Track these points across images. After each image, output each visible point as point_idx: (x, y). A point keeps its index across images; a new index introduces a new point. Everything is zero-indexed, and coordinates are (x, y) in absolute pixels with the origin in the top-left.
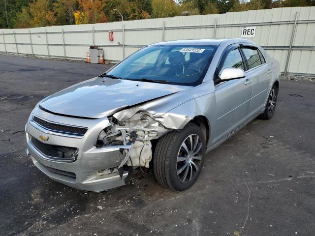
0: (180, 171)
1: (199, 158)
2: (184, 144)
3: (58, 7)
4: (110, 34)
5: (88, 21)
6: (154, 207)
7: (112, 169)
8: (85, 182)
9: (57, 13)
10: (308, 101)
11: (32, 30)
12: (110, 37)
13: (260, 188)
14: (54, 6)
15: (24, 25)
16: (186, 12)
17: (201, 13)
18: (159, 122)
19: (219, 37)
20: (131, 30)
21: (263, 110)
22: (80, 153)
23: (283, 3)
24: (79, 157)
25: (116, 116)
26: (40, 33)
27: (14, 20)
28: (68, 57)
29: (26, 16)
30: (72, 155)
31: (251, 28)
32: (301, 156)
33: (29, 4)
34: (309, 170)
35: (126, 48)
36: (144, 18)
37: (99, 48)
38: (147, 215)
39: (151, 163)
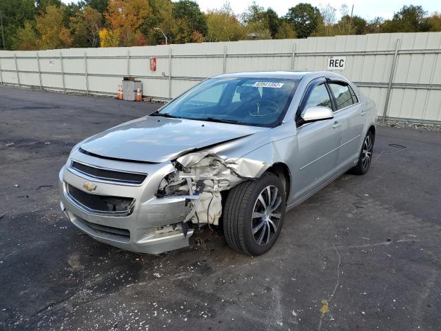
0: (256, 230)
1: (278, 216)
2: (260, 197)
3: (77, 23)
4: (152, 61)
5: (117, 42)
6: (224, 274)
7: (174, 225)
8: (140, 242)
9: (74, 30)
10: (413, 152)
11: (42, 53)
12: (151, 65)
13: (352, 253)
14: (70, 21)
15: (29, 46)
16: (253, 35)
17: (274, 37)
18: (230, 168)
19: (299, 70)
20: (180, 57)
21: (356, 162)
22: (137, 204)
23: (381, 26)
24: (135, 209)
25: (180, 160)
26: (52, 58)
27: (13, 39)
28: (91, 91)
29: (30, 34)
30: (126, 207)
31: (340, 58)
32: (402, 217)
33: (35, 16)
34: (411, 234)
35: (173, 81)
36: (196, 41)
37: (136, 79)
38: (217, 283)
39: (221, 220)
